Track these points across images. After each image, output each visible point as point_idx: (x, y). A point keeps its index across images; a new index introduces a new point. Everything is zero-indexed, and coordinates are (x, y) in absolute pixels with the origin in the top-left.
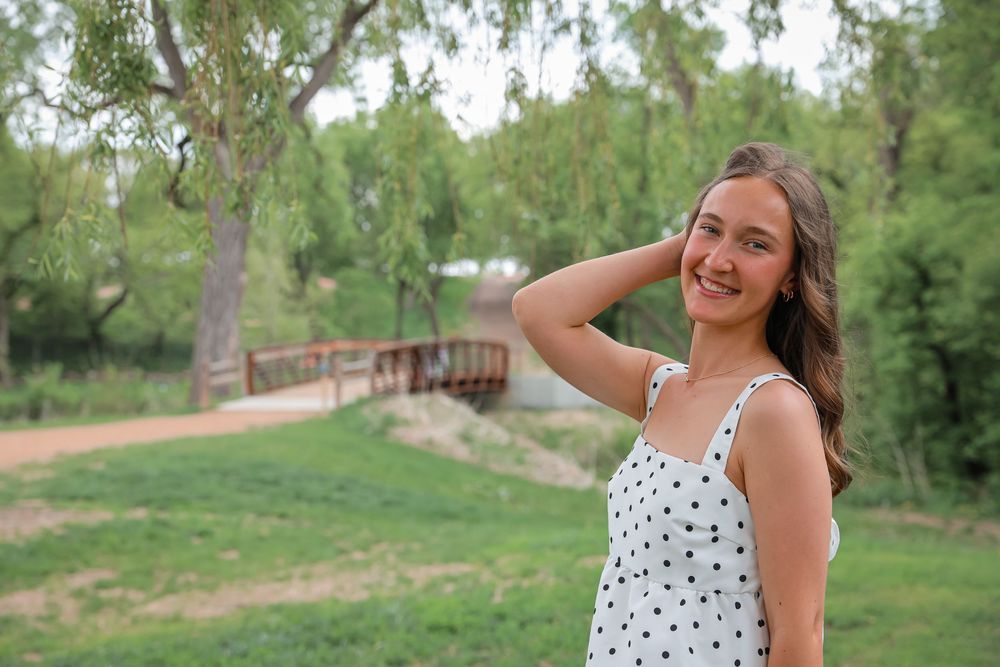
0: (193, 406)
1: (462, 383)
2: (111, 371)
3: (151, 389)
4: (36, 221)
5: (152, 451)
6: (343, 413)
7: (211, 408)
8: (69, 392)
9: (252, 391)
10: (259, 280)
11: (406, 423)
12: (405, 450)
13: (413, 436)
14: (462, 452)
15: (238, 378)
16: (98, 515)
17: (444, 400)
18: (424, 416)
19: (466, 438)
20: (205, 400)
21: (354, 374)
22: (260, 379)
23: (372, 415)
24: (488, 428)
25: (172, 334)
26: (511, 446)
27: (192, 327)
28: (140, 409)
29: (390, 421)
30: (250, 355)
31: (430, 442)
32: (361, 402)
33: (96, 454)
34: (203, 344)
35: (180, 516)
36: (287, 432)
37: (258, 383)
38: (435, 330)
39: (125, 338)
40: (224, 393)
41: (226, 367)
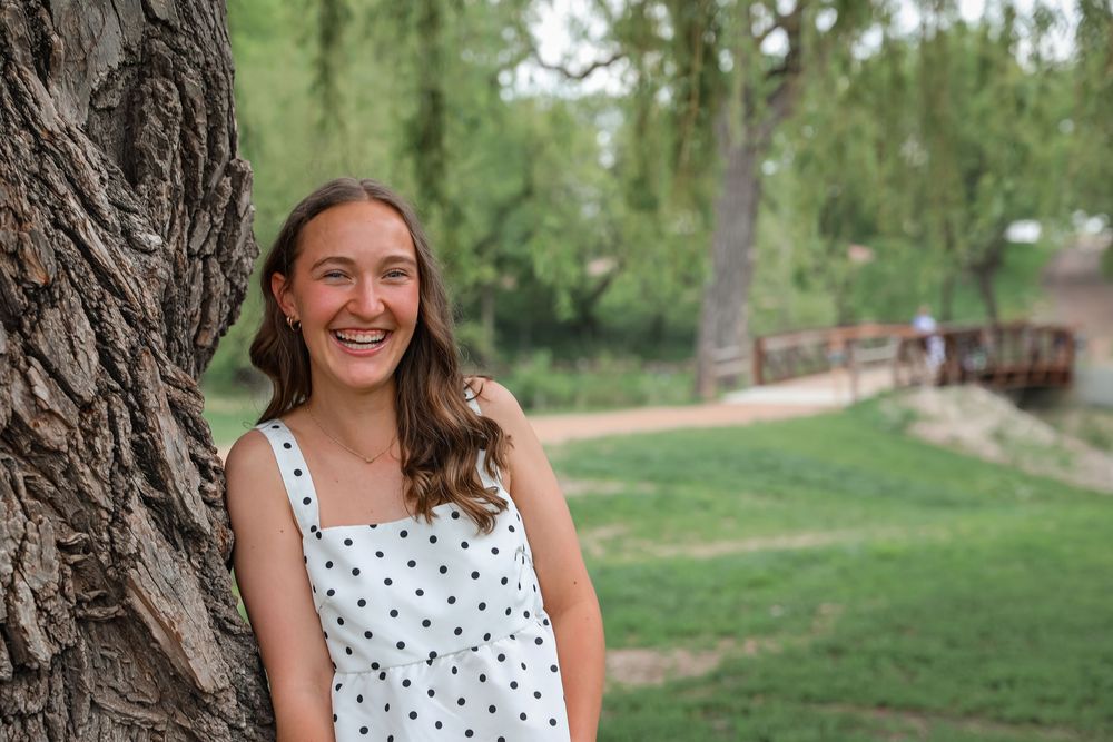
0: (696, 397)
1: (1011, 376)
2: (605, 361)
3: (652, 380)
4: (528, 192)
5: (658, 437)
6: (859, 408)
7: (716, 399)
8: (560, 383)
9: (761, 381)
10: (772, 254)
11: (929, 419)
12: (925, 448)
13: (936, 433)
14: (992, 452)
15: (745, 367)
16: (612, 487)
17: (979, 395)
18: (952, 411)
19: (999, 436)
20: (710, 390)
21: (874, 364)
22: (768, 369)
23: (890, 410)
24: (1029, 428)
25: (673, 316)
26: (1056, 448)
27: (695, 309)
28: (638, 401)
29: (910, 417)
30: (758, 344)
31: (955, 441)
32: (883, 395)
33: (604, 440)
34: (708, 329)
35: (684, 492)
36: (794, 425)
37: (767, 373)
38: (992, 311)
39: (620, 321)
40: (730, 383)
41: (733, 356)
